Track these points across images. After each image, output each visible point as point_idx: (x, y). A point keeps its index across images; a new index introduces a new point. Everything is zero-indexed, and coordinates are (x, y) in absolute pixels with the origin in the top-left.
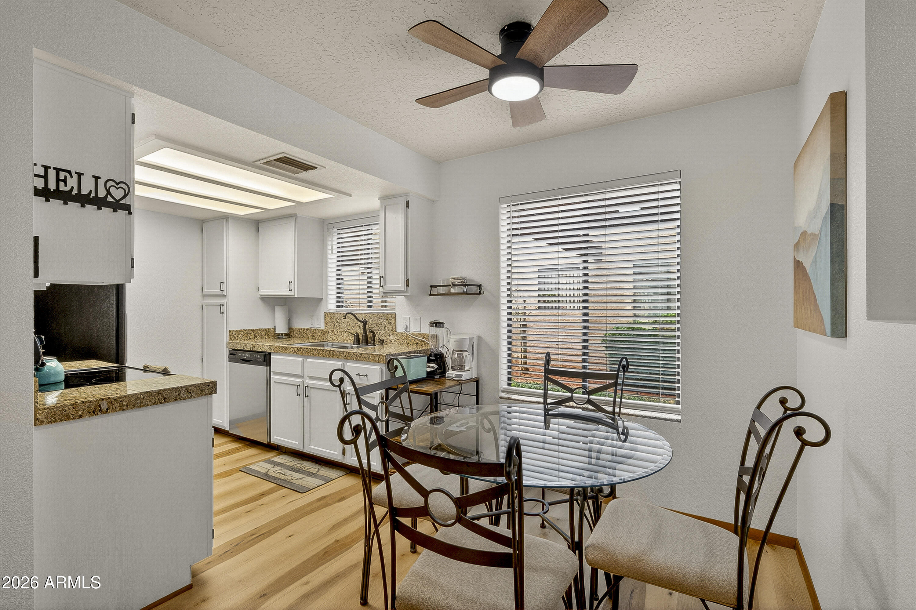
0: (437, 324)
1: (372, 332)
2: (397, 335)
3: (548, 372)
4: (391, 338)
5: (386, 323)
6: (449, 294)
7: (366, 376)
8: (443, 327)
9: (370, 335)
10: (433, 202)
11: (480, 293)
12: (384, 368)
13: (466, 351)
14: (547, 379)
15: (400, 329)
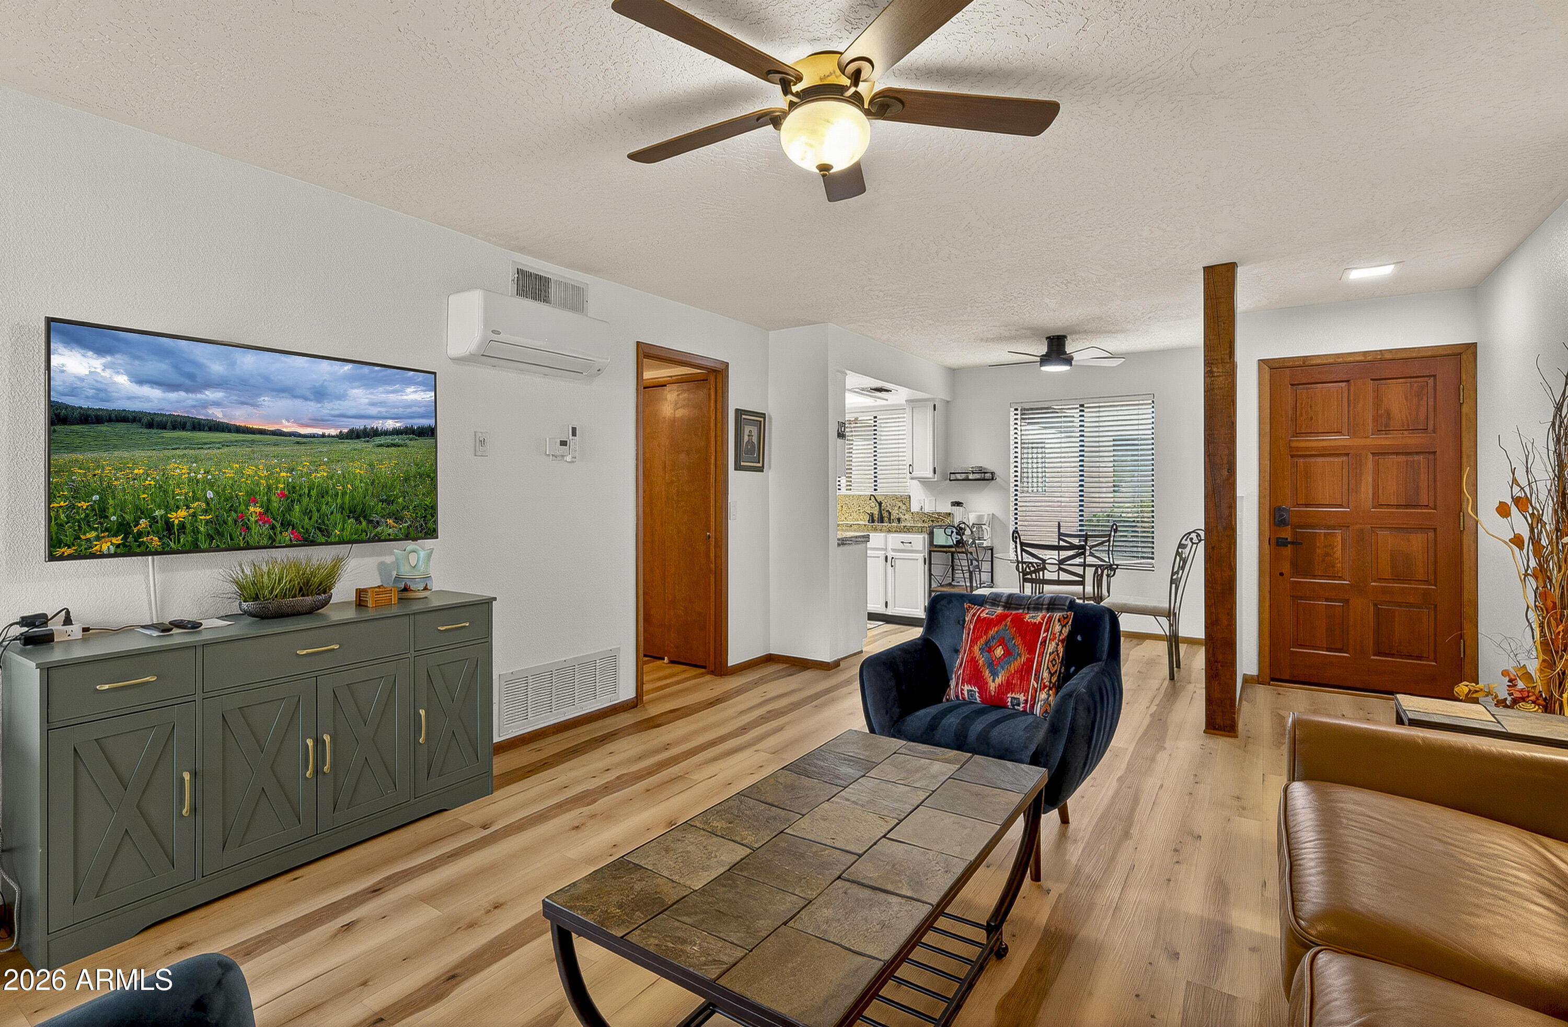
0: (958, 504)
1: (888, 511)
2: (912, 513)
3: (1060, 534)
4: (907, 516)
5: (900, 504)
6: (967, 479)
7: (910, 543)
8: (962, 506)
9: (885, 515)
10: (948, 402)
11: (993, 479)
12: (926, 536)
13: (985, 524)
14: (1059, 537)
15: (915, 508)
